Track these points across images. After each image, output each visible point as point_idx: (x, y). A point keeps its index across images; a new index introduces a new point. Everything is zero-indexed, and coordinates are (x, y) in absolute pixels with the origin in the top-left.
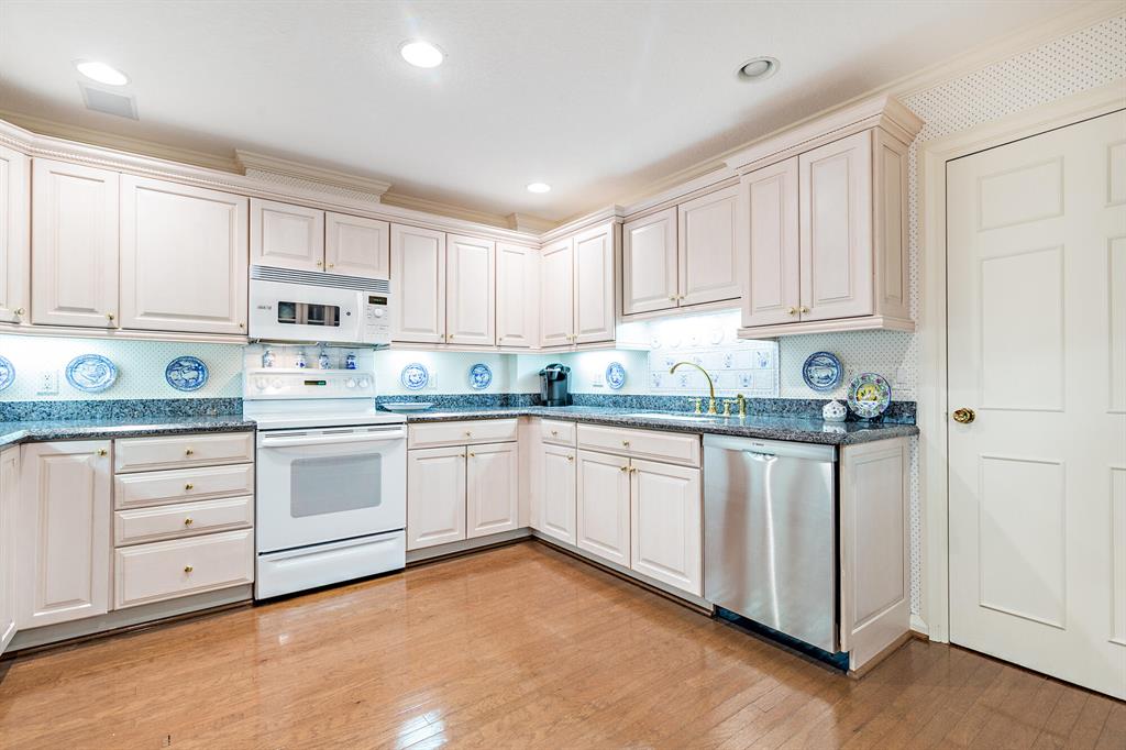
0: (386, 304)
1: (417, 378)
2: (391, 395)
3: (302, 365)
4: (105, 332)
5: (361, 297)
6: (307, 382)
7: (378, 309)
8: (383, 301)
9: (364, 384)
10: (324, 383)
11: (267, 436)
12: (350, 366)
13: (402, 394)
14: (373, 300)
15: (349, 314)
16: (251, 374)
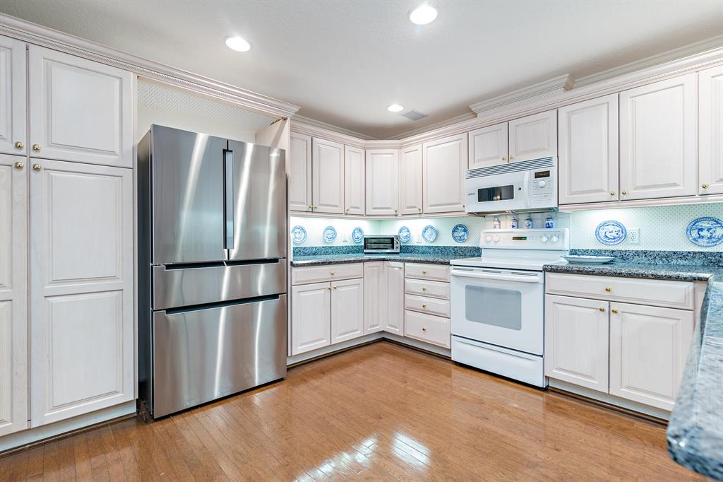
0: (549, 176)
1: (614, 234)
2: (585, 249)
3: (513, 226)
4: (418, 216)
5: (528, 175)
6: (514, 238)
7: (542, 181)
8: (547, 174)
9: (555, 239)
10: (525, 238)
11: (455, 269)
12: (549, 226)
13: (596, 248)
14: (538, 175)
15: (520, 189)
16: (484, 233)
